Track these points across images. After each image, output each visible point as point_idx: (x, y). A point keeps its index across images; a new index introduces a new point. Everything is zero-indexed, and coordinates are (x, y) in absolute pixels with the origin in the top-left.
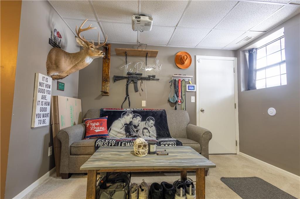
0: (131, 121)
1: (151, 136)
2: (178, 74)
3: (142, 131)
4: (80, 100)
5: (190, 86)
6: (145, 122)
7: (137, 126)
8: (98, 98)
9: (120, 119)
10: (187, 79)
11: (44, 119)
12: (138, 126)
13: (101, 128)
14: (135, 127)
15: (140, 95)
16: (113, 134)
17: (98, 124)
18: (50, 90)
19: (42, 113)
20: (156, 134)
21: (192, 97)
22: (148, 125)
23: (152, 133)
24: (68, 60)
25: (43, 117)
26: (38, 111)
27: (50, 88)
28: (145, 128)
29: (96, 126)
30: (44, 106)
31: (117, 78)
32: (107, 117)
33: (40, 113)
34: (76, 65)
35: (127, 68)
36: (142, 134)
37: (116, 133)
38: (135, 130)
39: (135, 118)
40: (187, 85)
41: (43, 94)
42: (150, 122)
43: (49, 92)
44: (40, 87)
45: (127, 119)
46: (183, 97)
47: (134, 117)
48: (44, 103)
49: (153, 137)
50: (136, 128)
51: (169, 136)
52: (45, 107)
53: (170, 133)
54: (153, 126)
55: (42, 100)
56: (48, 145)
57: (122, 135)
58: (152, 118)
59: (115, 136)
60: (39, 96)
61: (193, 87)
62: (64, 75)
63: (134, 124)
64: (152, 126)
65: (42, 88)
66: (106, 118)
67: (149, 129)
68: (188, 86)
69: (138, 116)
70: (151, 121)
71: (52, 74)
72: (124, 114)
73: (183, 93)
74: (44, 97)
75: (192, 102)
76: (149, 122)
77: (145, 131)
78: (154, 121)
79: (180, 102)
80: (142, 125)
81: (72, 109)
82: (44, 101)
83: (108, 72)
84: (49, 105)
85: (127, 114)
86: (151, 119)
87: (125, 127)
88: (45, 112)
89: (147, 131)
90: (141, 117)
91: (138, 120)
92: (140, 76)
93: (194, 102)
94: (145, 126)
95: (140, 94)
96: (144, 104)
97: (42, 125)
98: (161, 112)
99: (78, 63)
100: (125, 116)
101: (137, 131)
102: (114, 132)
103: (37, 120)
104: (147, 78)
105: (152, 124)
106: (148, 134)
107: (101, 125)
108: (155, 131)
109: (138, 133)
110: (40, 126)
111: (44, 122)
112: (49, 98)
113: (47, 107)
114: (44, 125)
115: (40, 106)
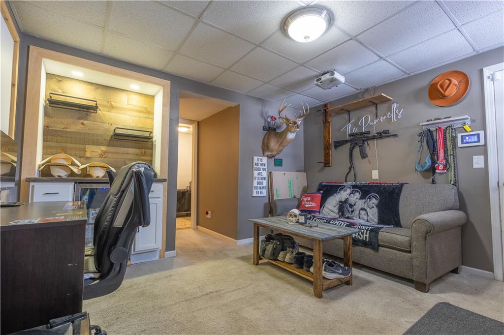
0: (347, 198)
1: (370, 221)
2: (433, 119)
3: (358, 212)
4: (305, 173)
5: (467, 136)
6: (364, 201)
7: (353, 206)
8: (321, 170)
9: (335, 195)
10: (460, 123)
11: (261, 190)
12: (355, 205)
13: (311, 203)
14: (351, 206)
15: (370, 163)
16: (326, 212)
17: (309, 199)
18: (266, 167)
19: (259, 186)
20: (377, 218)
21: (475, 158)
22: (367, 204)
23: (371, 216)
24: (276, 139)
25: (260, 189)
26: (255, 184)
27: (265, 166)
28: (363, 209)
29: (307, 201)
30: (260, 181)
31: (339, 144)
32: (322, 192)
33: (257, 185)
34: (281, 143)
35: (350, 128)
36: (358, 217)
37: (329, 211)
38: (350, 210)
39: (352, 195)
40: (459, 136)
41: (259, 171)
42: (371, 202)
43: (264, 170)
44: (256, 167)
45: (343, 195)
46: (451, 159)
47: (352, 193)
48: (260, 178)
49: (371, 222)
50: (351, 208)
51: (398, 224)
52: (262, 181)
53: (401, 220)
54: (375, 207)
55: (258, 176)
56: (268, 212)
57: (335, 215)
58: (376, 196)
59: (327, 214)
60: (256, 173)
61: (476, 137)
62: (274, 153)
63: (349, 202)
64: (373, 207)
65: (258, 167)
66: (320, 193)
67: (368, 210)
68: (462, 137)
69: (358, 191)
70: (374, 199)
71: (266, 154)
72: (340, 190)
73: (450, 152)
74: (260, 174)
75: (474, 167)
76: (370, 200)
77: (363, 212)
78: (377, 200)
79: (443, 170)
80: (360, 204)
81: (292, 183)
82: (260, 176)
83: (329, 138)
84: (265, 179)
85: (345, 189)
86: (373, 197)
87: (340, 205)
88: (262, 186)
89: (366, 213)
90: (360, 194)
91: (356, 197)
92: (368, 135)
93: (483, 166)
94: (363, 206)
95: (369, 161)
96: (375, 175)
97: (260, 195)
98: (395, 186)
99: (283, 141)
100: (342, 192)
101: (352, 211)
102: (327, 211)
103: (255, 191)
104: (375, 136)
105: (373, 203)
106: (365, 217)
107: (312, 201)
108: (377, 215)
109: (353, 214)
110: (258, 195)
111: (261, 193)
112: (265, 174)
113: (264, 181)
114: (262, 195)
115: (257, 181)
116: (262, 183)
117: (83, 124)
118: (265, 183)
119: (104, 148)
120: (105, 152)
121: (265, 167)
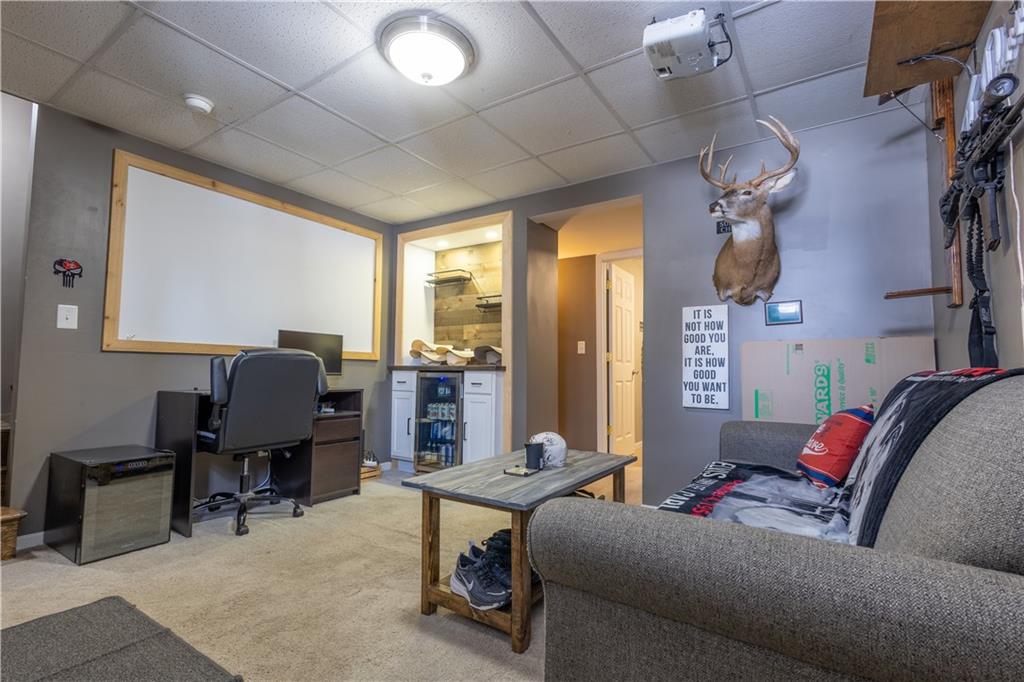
11: (709, 393)
17: (821, 429)
18: (724, 331)
19: (700, 381)
25: (706, 389)
26: (688, 375)
27: (720, 328)
29: (815, 435)
30: (704, 368)
33: (694, 381)
41: (700, 344)
43: (718, 338)
44: (689, 333)
48: (703, 361)
52: (710, 369)
55: (698, 356)
60: (689, 349)
65: (696, 332)
71: (723, 296)
74: (702, 350)
82: (704, 357)
84: (722, 363)
88: (710, 381)
97: (703, 405)
103: (687, 392)
107: (822, 436)
110: (696, 405)
111: (709, 399)
112: (720, 350)
113: (717, 369)
114: (710, 406)
115: (693, 367)
116: (713, 375)
117: (460, 300)
118: (722, 375)
119: (478, 327)
120: (479, 332)
121: (719, 332)
